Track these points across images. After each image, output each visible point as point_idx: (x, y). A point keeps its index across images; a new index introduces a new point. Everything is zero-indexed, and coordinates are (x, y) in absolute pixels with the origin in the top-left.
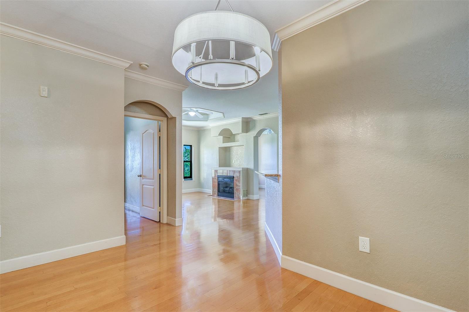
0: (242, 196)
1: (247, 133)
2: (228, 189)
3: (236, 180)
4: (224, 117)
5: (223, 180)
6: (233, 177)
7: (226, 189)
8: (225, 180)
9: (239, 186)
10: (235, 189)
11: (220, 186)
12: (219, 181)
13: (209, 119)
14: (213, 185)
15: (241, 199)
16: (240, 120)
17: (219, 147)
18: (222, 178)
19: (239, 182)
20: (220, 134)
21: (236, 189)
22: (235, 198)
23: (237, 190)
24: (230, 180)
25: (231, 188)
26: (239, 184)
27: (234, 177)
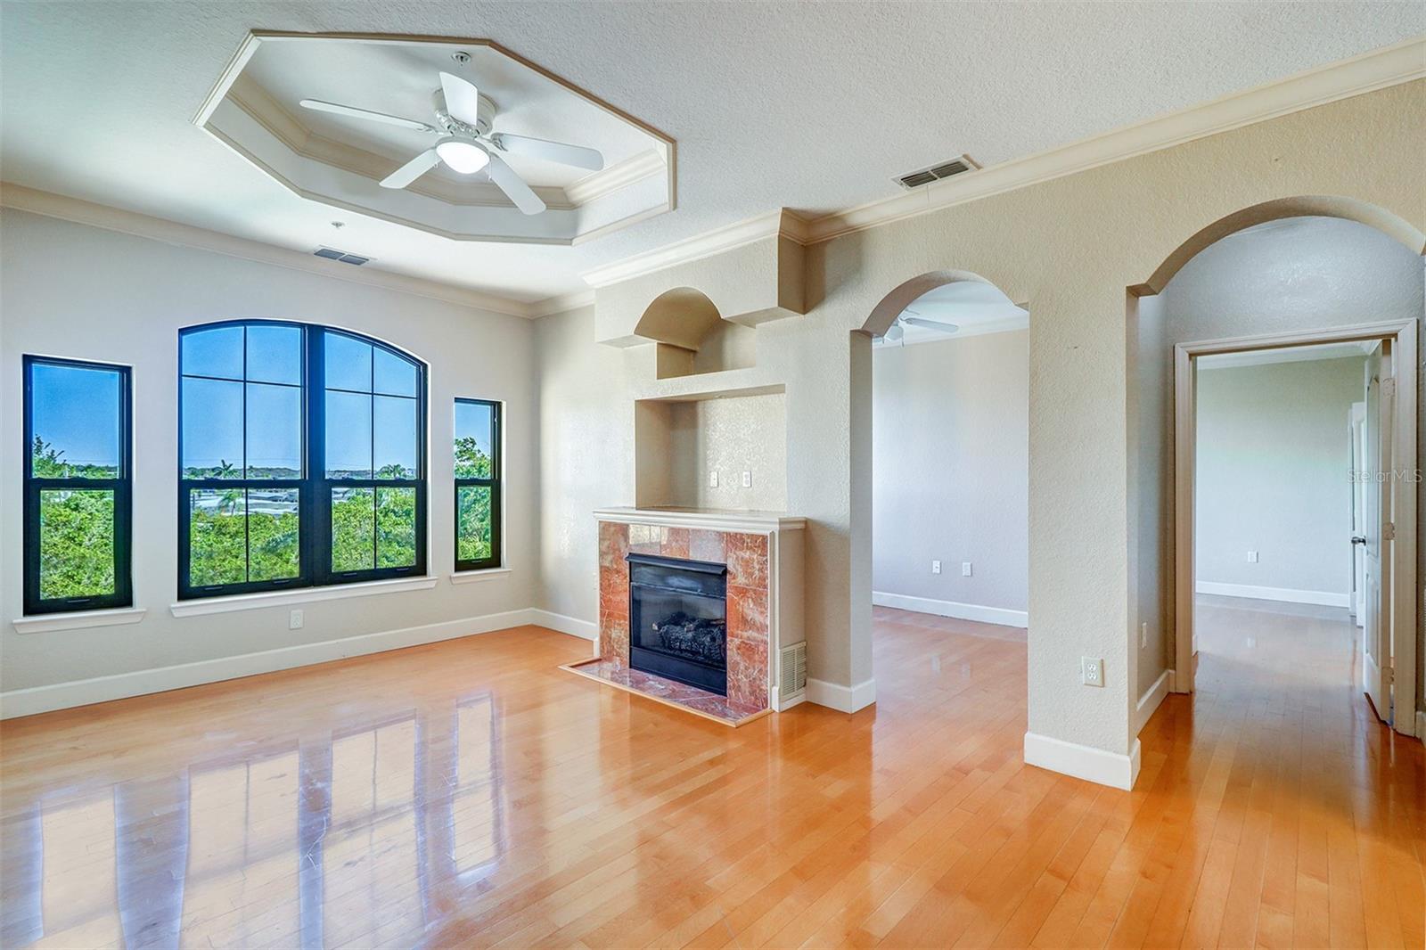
0: (776, 689)
1: (804, 314)
2: (685, 633)
3: (742, 592)
4: (675, 206)
5: (659, 585)
6: (720, 572)
7: (677, 632)
8: (675, 581)
9: (762, 628)
10: (732, 644)
11: (646, 612)
12: (639, 588)
13: (581, 232)
14: (605, 603)
15: (775, 704)
16: (764, 229)
17: (636, 401)
18: (658, 571)
19: (759, 599)
20: (644, 329)
21: (737, 641)
22: (731, 692)
23: (748, 649)
24: (704, 584)
25: (707, 624)
26: (758, 618)
27: (725, 572)
